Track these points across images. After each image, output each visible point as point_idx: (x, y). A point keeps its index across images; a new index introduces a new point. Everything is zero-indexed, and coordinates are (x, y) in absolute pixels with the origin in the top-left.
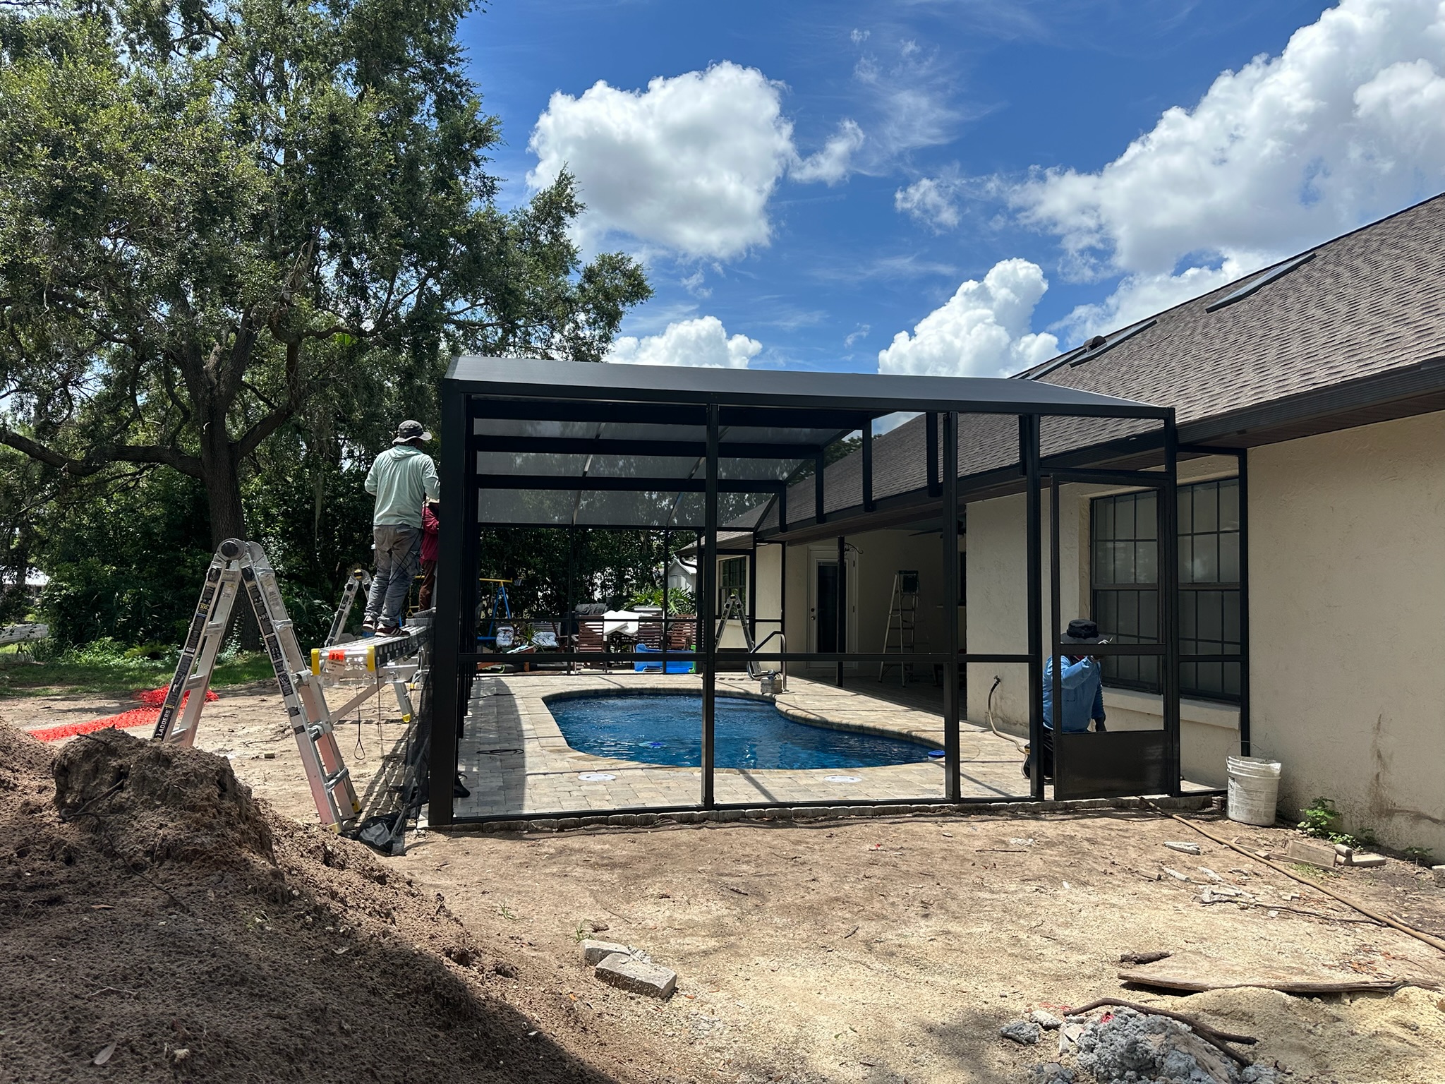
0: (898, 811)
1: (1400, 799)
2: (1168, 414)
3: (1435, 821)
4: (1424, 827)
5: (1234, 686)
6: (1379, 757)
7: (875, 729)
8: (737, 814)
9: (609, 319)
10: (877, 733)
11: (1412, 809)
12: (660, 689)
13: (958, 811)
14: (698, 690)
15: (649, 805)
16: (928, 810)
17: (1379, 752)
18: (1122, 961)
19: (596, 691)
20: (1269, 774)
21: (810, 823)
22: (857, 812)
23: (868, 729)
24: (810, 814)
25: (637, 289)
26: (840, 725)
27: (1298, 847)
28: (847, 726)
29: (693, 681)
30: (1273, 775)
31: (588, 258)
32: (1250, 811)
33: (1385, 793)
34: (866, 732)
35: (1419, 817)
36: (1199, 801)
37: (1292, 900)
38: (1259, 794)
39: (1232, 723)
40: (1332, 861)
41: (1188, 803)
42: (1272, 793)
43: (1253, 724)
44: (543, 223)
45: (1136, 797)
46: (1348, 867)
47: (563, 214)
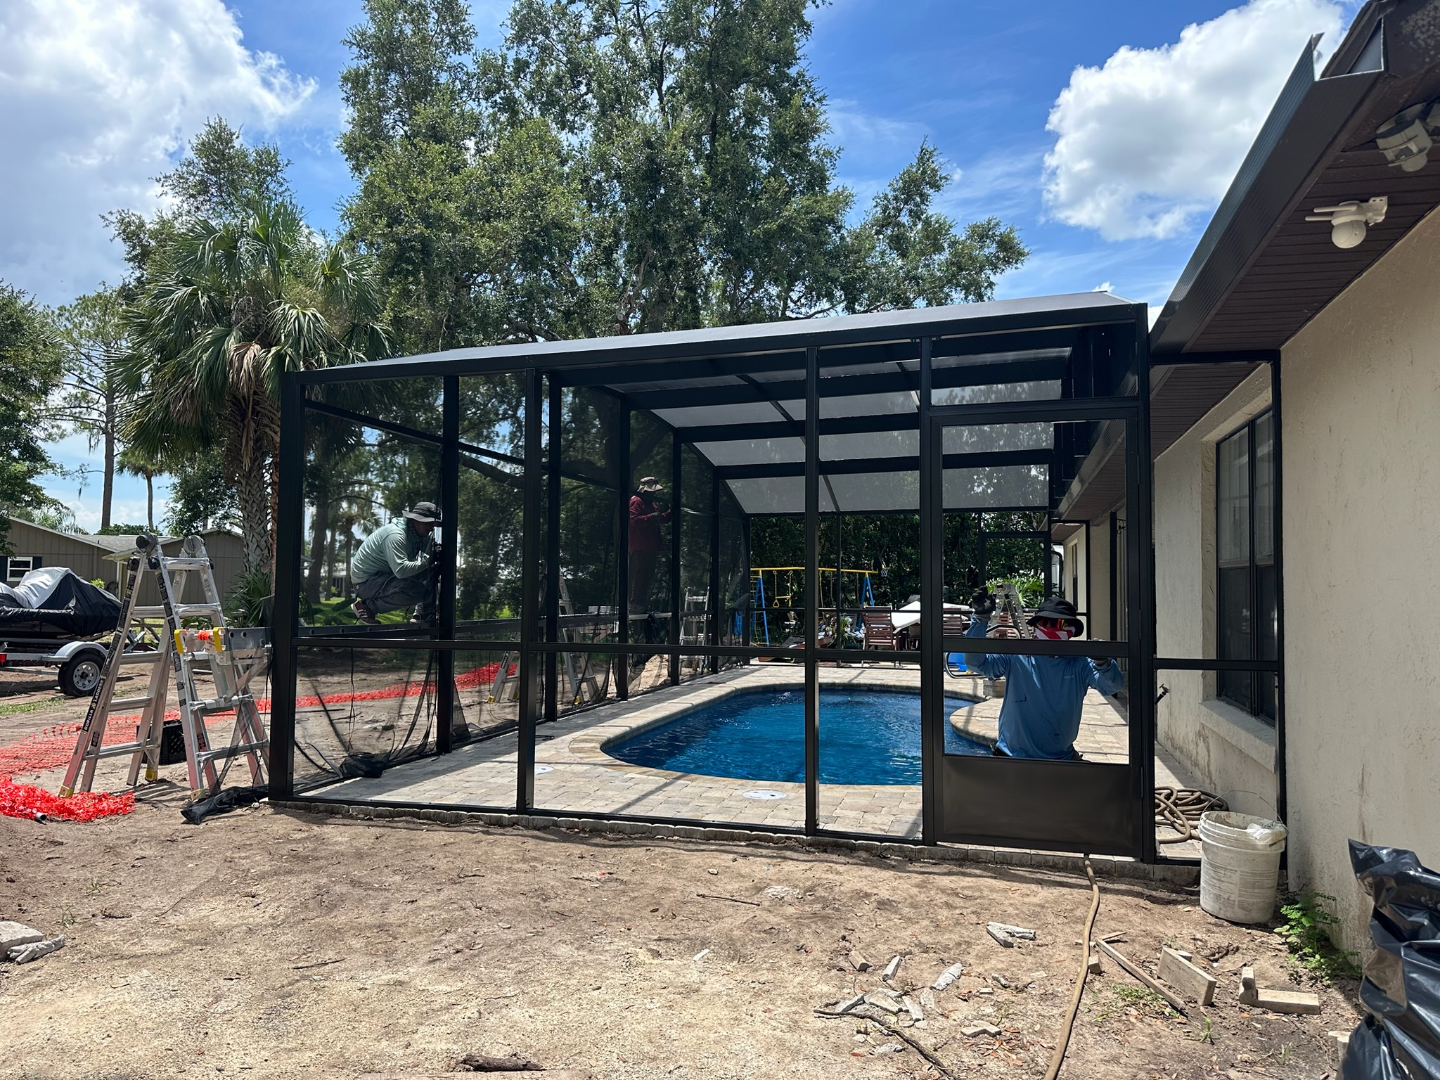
2: (1138, 312)
36: (1189, 873)
37: (975, 1035)
38: (1229, 873)
39: (1271, 764)
40: (1203, 991)
41: (1169, 875)
42: (1254, 874)
43: (1288, 768)
44: (906, 203)
45: (1082, 855)
46: (1244, 1006)
47: (928, 190)
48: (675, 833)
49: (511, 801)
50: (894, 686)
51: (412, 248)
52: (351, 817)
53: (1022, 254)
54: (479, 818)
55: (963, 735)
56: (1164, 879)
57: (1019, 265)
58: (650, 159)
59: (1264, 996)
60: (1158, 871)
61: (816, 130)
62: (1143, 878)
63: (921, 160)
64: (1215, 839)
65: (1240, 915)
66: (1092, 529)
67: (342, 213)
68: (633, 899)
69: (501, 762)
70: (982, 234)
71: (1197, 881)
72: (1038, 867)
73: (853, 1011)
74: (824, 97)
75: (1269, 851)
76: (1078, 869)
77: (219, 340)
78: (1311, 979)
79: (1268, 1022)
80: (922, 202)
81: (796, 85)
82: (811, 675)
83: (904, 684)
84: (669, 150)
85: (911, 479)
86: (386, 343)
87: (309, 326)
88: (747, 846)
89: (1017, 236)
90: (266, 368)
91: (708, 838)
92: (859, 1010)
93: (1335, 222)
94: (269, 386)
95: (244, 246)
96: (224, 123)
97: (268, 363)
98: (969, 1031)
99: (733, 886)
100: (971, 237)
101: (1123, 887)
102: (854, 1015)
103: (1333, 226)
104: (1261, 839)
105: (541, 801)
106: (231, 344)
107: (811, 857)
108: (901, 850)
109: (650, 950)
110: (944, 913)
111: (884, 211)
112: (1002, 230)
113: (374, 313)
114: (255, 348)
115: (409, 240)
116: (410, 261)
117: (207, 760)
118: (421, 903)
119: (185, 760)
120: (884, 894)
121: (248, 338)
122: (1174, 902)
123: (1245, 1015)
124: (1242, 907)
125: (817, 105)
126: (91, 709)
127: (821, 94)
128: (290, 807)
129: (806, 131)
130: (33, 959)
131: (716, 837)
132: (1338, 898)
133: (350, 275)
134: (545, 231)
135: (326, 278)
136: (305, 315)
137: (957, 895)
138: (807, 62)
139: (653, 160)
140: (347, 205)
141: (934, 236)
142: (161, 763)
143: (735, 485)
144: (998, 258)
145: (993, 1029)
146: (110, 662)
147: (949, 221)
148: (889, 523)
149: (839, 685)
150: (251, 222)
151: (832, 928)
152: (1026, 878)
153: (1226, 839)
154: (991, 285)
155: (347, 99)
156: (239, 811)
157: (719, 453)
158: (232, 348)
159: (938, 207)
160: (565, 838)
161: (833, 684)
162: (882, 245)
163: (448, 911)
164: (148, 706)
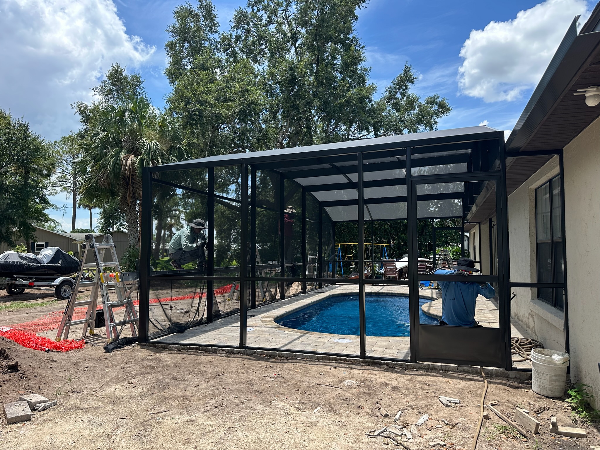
2: (499, 135)
8: (252, 352)
22: (308, 357)
36: (527, 375)
37: (434, 446)
38: (544, 376)
39: (562, 327)
40: (534, 427)
41: (518, 376)
42: (555, 376)
43: (570, 329)
44: (399, 89)
45: (479, 367)
46: (553, 434)
47: (408, 84)
48: (305, 357)
49: (237, 343)
50: (397, 293)
51: (195, 114)
52: (172, 350)
53: (449, 109)
54: (224, 350)
55: (427, 314)
56: (516, 378)
57: (448, 114)
58: (292, 75)
59: (561, 429)
60: (513, 374)
61: (361, 60)
62: (507, 377)
63: (405, 71)
64: (538, 361)
65: (549, 394)
66: (482, 226)
67: (166, 100)
68: (288, 385)
69: (233, 326)
70: (432, 101)
71: (530, 378)
72: (460, 372)
73: (382, 434)
74: (364, 46)
75: (562, 366)
76: (478, 373)
77: (118, 154)
78: (582, 422)
79: (563, 441)
80: (406, 89)
81: (352, 42)
82: (361, 289)
83: (401, 292)
84: (299, 71)
85: (403, 206)
86: (185, 154)
87: (153, 147)
88: (336, 363)
89: (447, 102)
90: (136, 164)
91: (319, 359)
92: (385, 434)
93: (587, 95)
94: (138, 172)
95: (127, 115)
96: (119, 65)
97: (137, 162)
98: (432, 444)
99: (330, 380)
100: (427, 103)
101: (498, 381)
102: (383, 436)
103: (586, 97)
104: (558, 361)
105: (250, 343)
106: (122, 155)
107: (363, 368)
108: (401, 365)
109: (296, 407)
110: (420, 392)
111: (390, 93)
112: (440, 99)
113: (180, 141)
114: (132, 157)
115: (194, 111)
116: (194, 120)
117: (114, 326)
118: (200, 387)
119: (105, 326)
120: (395, 384)
121: (129, 153)
122: (520, 388)
123: (553, 438)
124: (550, 390)
125: (361, 50)
126: (67, 305)
127: (363, 45)
128: (147, 346)
129: (356, 61)
130: (44, 410)
131: (323, 359)
132: (593, 387)
133: (170, 126)
134: (248, 106)
135: (160, 127)
136: (152, 142)
137: (426, 384)
138: (356, 32)
139: (293, 75)
140: (168, 97)
141: (411, 103)
142: (96, 327)
143: (328, 209)
144: (439, 111)
145: (443, 443)
146: (75, 286)
147: (417, 96)
148: (394, 224)
149: (374, 293)
150: (130, 105)
151: (372, 398)
152: (455, 377)
153: (542, 361)
154: (436, 123)
155: (168, 54)
156: (127, 347)
157: (321, 196)
158: (123, 157)
159: (412, 91)
160: (260, 359)
161: (371, 293)
162: (389, 107)
163: (212, 390)
164: (90, 304)
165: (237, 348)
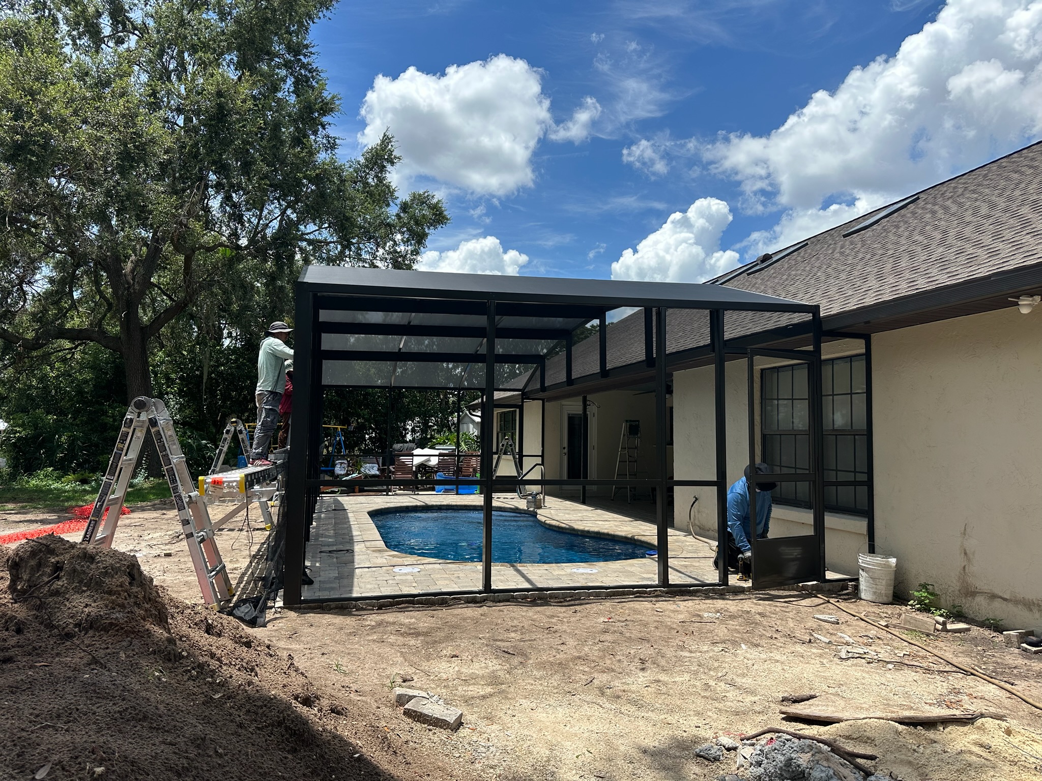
0: (623, 594)
1: (980, 584)
2: (815, 309)
3: (1005, 599)
4: (997, 604)
5: (863, 504)
6: (965, 554)
7: (608, 534)
8: (508, 596)
9: (418, 238)
10: (610, 537)
11: (989, 591)
12: (454, 506)
13: (667, 593)
14: (481, 506)
15: (444, 590)
16: (646, 592)
17: (965, 550)
18: (783, 701)
19: (407, 507)
20: (888, 566)
21: (561, 602)
22: (594, 595)
23: (604, 534)
24: (561, 596)
25: (438, 217)
26: (583, 531)
27: (908, 618)
28: (588, 532)
29: (477, 500)
30: (891, 567)
31: (403, 195)
32: (875, 593)
33: (970, 580)
34: (602, 536)
35: (993, 596)
36: (839, 586)
37: (904, 656)
38: (880, 581)
39: (862, 530)
42: (890, 580)
44: (371, 169)
46: (943, 632)
47: (386, 164)
48: (590, 595)
49: (480, 587)
54: (459, 599)
66: (546, 405)
69: (368, 568)
70: (423, 201)
71: (858, 588)
75: (895, 567)
89: (444, 207)
93: (1021, 303)
100: (413, 201)
102: (852, 658)
108: (713, 590)
144: (432, 219)
145: (906, 653)
147: (395, 187)
165: (480, 592)
